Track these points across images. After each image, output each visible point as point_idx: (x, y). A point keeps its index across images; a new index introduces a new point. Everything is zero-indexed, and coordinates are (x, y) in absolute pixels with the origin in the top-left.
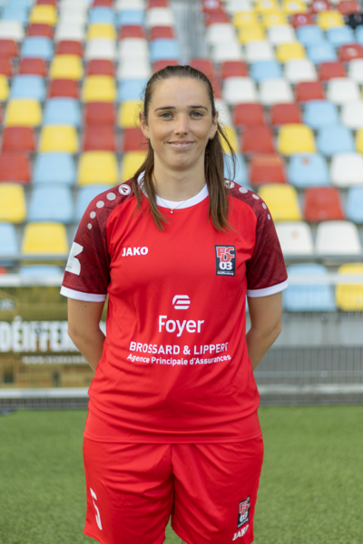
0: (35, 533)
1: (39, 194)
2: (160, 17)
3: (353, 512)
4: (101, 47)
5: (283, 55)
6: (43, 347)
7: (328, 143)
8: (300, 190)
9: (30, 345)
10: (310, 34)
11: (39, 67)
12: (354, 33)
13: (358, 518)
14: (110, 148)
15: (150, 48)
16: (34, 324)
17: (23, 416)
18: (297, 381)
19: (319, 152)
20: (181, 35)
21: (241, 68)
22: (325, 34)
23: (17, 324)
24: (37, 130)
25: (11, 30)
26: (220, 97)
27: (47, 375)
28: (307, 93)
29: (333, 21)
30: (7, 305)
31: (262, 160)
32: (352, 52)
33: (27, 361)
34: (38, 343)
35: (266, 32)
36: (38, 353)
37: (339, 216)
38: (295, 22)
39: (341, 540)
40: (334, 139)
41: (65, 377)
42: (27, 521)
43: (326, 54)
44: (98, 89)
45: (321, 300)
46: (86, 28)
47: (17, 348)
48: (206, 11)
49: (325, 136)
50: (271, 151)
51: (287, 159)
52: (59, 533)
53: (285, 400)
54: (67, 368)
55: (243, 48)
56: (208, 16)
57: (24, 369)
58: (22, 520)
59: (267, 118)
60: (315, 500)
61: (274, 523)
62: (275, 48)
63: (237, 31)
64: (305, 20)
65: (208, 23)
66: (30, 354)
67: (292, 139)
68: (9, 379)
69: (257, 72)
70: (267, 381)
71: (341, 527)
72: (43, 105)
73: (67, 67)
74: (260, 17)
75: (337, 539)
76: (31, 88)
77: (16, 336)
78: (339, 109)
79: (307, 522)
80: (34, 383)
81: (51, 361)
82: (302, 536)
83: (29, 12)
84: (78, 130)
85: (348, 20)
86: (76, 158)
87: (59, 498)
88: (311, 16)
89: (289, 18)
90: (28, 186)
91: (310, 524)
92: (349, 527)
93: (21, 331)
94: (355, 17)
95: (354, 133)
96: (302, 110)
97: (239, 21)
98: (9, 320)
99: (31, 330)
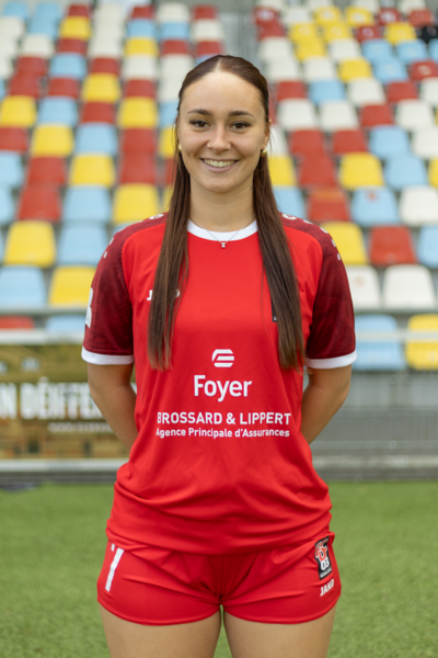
0: (61, 638)
1: (70, 234)
2: (208, 31)
3: (428, 615)
4: (140, 65)
5: (347, 74)
6: (73, 412)
7: (397, 176)
8: (366, 230)
9: (57, 410)
10: (377, 49)
11: (71, 88)
12: (428, 48)
13: (433, 622)
14: (150, 180)
16: (62, 385)
17: (50, 492)
18: (361, 453)
19: (387, 185)
20: (231, 51)
21: (299, 89)
22: (395, 49)
23: (43, 386)
24: (68, 160)
25: (40, 46)
26: (274, 122)
27: (77, 444)
28: (373, 117)
29: (403, 34)
30: (31, 365)
31: (321, 194)
32: (425, 70)
34: (66, 409)
35: (327, 47)
36: (67, 420)
37: (410, 259)
38: (359, 35)
39: (414, 650)
41: (98, 447)
43: (395, 72)
44: (137, 113)
45: (388, 358)
46: (124, 43)
47: (43, 414)
48: (259, 23)
49: (394, 167)
50: (333, 183)
51: (351, 194)
53: (348, 476)
54: (100, 437)
55: (301, 65)
56: (262, 30)
57: (50, 438)
58: (45, 621)
59: (327, 146)
62: (337, 66)
63: (294, 47)
64: (372, 34)
65: (261, 37)
66: (57, 421)
67: (357, 171)
68: (34, 449)
69: (317, 94)
70: (323, 453)
71: (414, 634)
72: (75, 131)
73: (102, 88)
74: (320, 30)
75: (410, 648)
76: (60, 111)
77: (42, 400)
78: (410, 135)
79: (374, 626)
80: (62, 454)
81: (83, 429)
82: (370, 644)
83: (58, 24)
84: (115, 160)
85: (420, 34)
86: (111, 192)
88: (378, 28)
89: (353, 30)
90: (58, 226)
91: (378, 630)
92: (422, 634)
93: (47, 395)
94: (429, 30)
95: (427, 164)
96: (368, 137)
97: (297, 35)
98: (34, 382)
99: (59, 394)
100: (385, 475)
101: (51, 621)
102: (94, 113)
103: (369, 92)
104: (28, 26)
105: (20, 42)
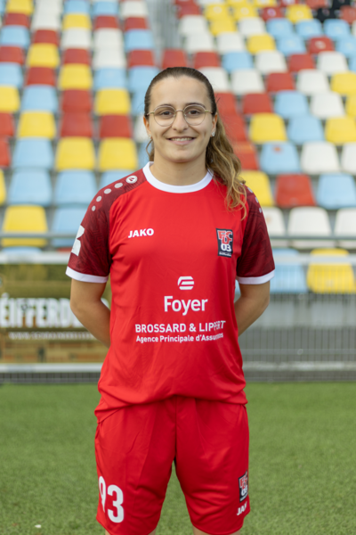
0: (33, 496)
2: (134, 9)
3: (336, 478)
4: (77, 37)
5: (254, 47)
6: (29, 323)
7: (298, 133)
8: (273, 178)
10: (280, 26)
11: (16, 56)
12: (323, 27)
13: (341, 483)
14: (89, 135)
15: (124, 39)
16: (20, 300)
19: (289, 139)
20: (154, 26)
21: (215, 59)
22: (295, 27)
23: (4, 301)
24: (16, 116)
27: (33, 350)
28: (276, 84)
29: (301, 14)
32: (320, 45)
33: (13, 336)
34: (24, 319)
35: (237, 25)
36: (25, 329)
37: (311, 202)
38: (264, 15)
39: (327, 503)
40: (306, 129)
41: (49, 353)
42: (24, 484)
43: (296, 46)
44: (75, 77)
46: (62, 18)
47: (4, 324)
49: (294, 125)
50: (244, 139)
51: (259, 148)
52: (56, 496)
54: (52, 344)
55: (215, 40)
56: (180, 9)
57: (10, 344)
58: (18, 483)
60: (299, 467)
61: (261, 487)
62: (246, 41)
63: (209, 24)
64: (274, 13)
65: (180, 15)
66: (16, 329)
67: (264, 128)
69: (229, 63)
71: (326, 492)
72: (21, 93)
73: (44, 56)
74: (231, 10)
75: (323, 502)
77: (3, 312)
78: (309, 99)
79: (293, 487)
80: (20, 358)
81: (37, 337)
82: (290, 500)
83: (5, 2)
84: (56, 117)
85: (316, 14)
86: (54, 144)
87: (53, 464)
88: (281, 9)
89: (259, 11)
90: (8, 172)
92: (333, 492)
93: (7, 308)
94: (323, 11)
95: (324, 123)
96: (273, 100)
97: (211, 13)
99: (17, 306)
100: (293, 378)
102: (36, 76)
103: (274, 63)
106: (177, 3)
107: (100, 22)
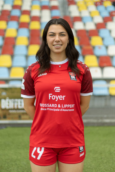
0: (11, 170)
1: (16, 58)
2: (54, 3)
4: (36, 12)
5: (93, 15)
6: (16, 107)
7: (107, 42)
8: (98, 57)
9: (11, 106)
10: (101, 8)
11: (16, 19)
14: (38, 44)
15: (51, 13)
16: (13, 100)
17: (9, 129)
18: (97, 118)
19: (104, 45)
20: (61, 9)
21: (79, 19)
22: (106, 8)
23: (7, 100)
24: (15, 39)
25: (8, 7)
26: (73, 27)
27: (17, 116)
28: (100, 26)
29: (108, 4)
30: (4, 94)
31: (86, 47)
32: (114, 14)
34: (14, 106)
35: (87, 8)
36: (14, 109)
37: (110, 65)
38: (96, 4)
40: (109, 41)
41: (23, 117)
43: (106, 14)
44: (35, 25)
45: (104, 92)
46: (31, 6)
47: (7, 107)
49: (106, 40)
50: (89, 44)
51: (94, 47)
52: (19, 170)
53: (93, 125)
54: (23, 114)
55: (80, 12)
56: (69, 3)
57: (9, 114)
58: (6, 165)
59: (87, 34)
61: (89, 167)
62: (90, 13)
63: (78, 7)
64: (100, 4)
65: (69, 5)
66: (11, 109)
67: (95, 41)
68: (5, 117)
69: (85, 20)
70: (86, 118)
71: (111, 169)
72: (17, 30)
73: (25, 19)
74: (85, 3)
76: (14, 25)
77: (7, 103)
78: (110, 31)
79: (100, 167)
80: (13, 119)
81: (18, 112)
83: (13, 2)
84: (28, 38)
85: (113, 4)
86: (27, 47)
87: (19, 157)
88: (101, 2)
90: (12, 56)
91: (101, 167)
92: (114, 169)
93: (8, 102)
95: (114, 39)
96: (99, 32)
97: (79, 4)
98: (5, 99)
99: (12, 102)
100: (103, 124)
101: (8, 165)
102: (22, 25)
103: (99, 20)
104: (5, 2)
105: (2, 6)
106: (68, 1)
107: (43, 8)
